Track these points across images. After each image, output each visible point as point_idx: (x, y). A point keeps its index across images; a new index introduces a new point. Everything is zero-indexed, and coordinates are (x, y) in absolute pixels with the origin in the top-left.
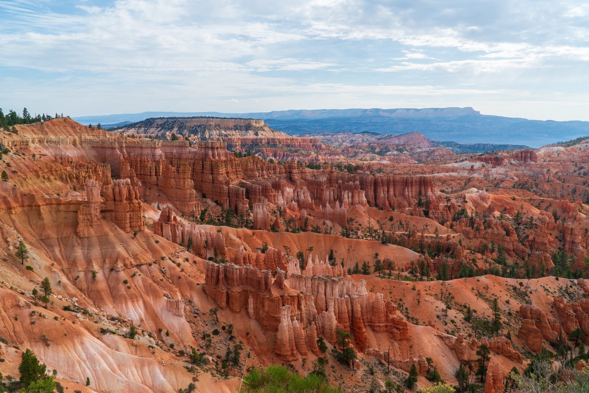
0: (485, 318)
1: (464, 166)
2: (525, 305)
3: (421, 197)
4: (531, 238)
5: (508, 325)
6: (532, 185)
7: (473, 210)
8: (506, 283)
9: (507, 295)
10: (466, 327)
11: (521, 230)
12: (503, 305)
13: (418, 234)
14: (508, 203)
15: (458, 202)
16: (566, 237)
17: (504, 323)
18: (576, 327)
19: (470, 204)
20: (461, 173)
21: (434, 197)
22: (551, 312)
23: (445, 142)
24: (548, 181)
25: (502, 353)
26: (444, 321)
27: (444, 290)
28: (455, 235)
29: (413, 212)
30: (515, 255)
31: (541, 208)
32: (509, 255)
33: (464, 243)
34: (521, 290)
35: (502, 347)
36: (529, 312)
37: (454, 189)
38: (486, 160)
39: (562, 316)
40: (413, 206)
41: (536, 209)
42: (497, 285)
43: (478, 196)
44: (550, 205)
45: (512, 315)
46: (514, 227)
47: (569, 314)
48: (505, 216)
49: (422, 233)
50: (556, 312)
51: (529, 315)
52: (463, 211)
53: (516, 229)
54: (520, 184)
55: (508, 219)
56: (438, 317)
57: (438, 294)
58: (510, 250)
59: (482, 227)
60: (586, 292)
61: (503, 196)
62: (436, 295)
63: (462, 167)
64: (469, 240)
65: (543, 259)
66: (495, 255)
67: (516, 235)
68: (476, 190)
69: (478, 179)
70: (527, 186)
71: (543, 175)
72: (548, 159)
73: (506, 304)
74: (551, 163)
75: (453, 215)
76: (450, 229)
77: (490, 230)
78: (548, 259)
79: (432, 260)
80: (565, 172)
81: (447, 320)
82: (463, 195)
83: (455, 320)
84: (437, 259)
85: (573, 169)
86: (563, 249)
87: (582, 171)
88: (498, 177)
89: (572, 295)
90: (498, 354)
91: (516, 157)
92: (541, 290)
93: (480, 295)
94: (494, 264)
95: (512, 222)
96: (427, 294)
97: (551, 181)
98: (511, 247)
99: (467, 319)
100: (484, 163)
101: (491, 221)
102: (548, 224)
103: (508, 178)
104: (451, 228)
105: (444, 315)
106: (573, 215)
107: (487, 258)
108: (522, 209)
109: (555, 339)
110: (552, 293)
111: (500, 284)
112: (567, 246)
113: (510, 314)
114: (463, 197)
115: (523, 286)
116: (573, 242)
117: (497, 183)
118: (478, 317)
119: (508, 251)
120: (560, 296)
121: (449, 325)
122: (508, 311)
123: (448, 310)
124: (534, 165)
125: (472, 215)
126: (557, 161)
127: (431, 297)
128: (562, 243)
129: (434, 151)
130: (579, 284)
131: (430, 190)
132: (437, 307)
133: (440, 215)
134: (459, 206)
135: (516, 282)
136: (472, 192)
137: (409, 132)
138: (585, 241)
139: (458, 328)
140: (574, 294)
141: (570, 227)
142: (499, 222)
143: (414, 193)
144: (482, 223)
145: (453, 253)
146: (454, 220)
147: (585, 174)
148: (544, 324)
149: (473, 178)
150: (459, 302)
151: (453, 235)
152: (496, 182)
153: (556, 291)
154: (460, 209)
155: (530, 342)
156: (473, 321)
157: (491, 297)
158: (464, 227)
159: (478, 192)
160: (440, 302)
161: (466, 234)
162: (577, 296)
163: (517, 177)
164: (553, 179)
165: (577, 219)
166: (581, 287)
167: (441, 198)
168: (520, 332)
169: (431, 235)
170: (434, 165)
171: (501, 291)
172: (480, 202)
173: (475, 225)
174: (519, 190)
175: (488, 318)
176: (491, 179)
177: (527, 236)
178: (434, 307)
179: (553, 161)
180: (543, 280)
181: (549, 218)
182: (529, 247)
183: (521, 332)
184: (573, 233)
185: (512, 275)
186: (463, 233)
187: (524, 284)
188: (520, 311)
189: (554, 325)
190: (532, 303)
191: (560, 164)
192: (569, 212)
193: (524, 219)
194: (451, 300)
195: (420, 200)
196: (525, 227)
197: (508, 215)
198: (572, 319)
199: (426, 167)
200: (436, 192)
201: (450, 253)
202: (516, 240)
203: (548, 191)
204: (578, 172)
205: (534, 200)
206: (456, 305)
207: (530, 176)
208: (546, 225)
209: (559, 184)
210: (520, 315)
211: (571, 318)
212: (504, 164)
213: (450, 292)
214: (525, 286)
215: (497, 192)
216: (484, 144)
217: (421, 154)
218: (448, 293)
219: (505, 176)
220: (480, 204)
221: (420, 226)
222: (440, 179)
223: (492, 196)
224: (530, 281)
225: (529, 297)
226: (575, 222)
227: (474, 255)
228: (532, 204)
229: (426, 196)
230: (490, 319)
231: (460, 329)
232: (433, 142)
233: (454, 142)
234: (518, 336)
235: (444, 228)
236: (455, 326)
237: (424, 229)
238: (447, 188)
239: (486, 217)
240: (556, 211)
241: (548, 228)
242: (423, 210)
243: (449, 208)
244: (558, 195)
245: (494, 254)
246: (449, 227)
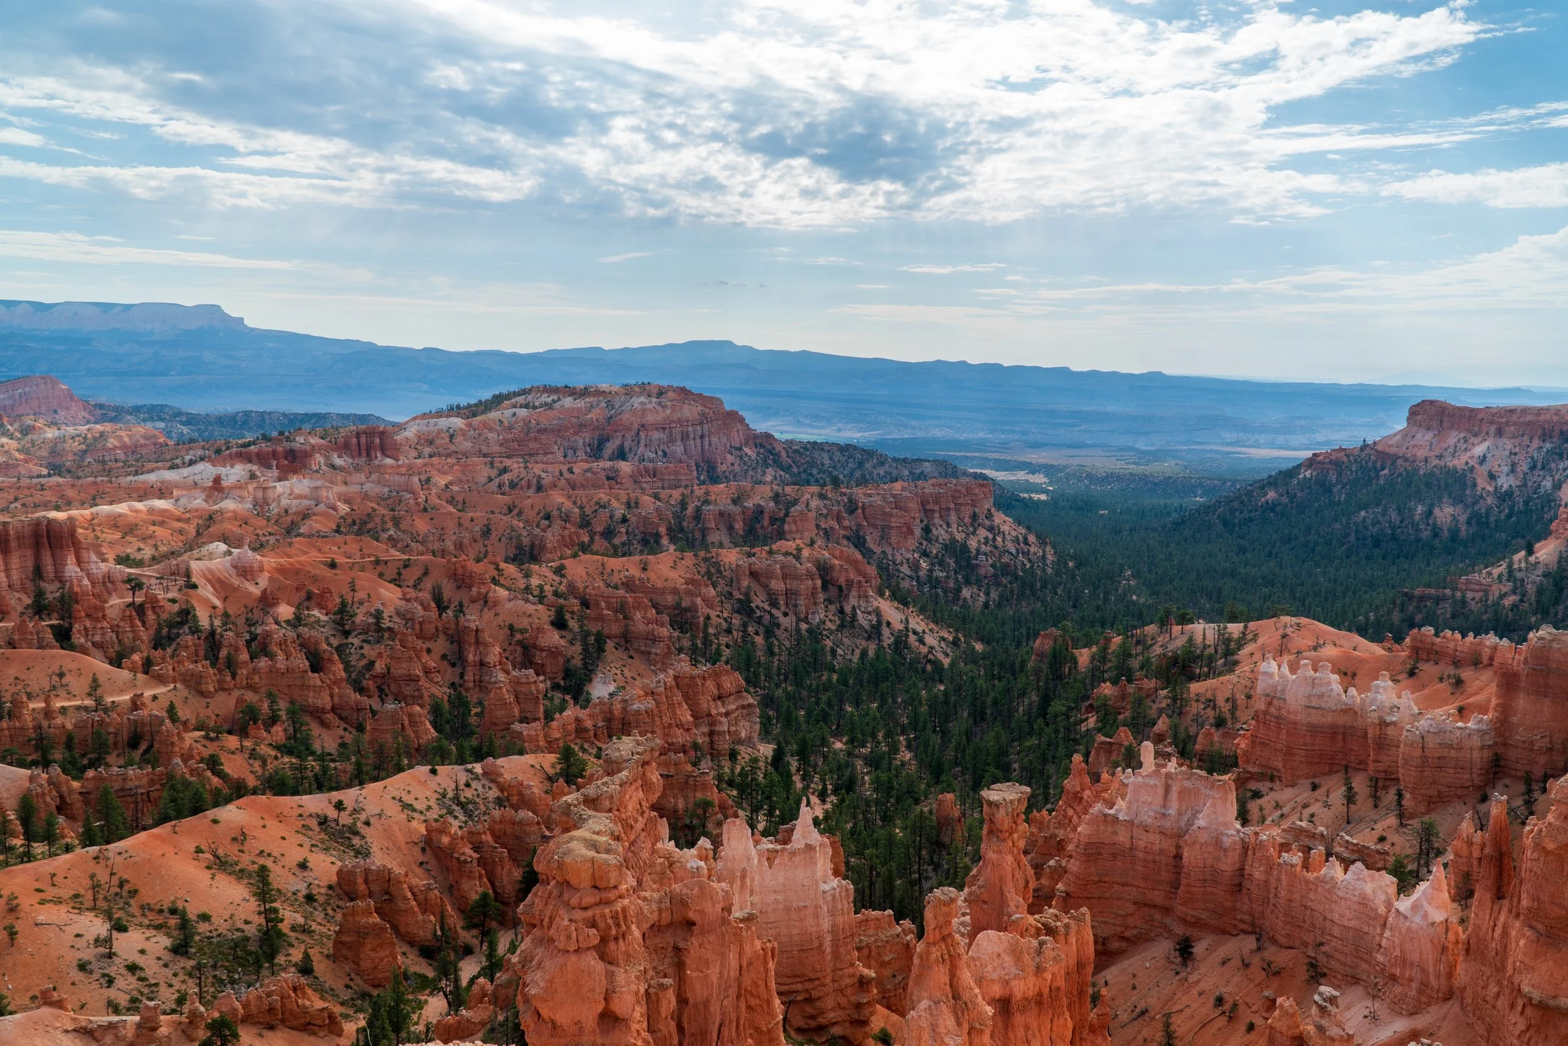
0: (238, 930)
1: (197, 478)
2: (350, 862)
3: (44, 585)
4: (379, 667)
5: (304, 931)
6: (384, 522)
7: (214, 608)
8: (300, 811)
9: (301, 846)
10: (175, 975)
11: (352, 651)
12: (291, 877)
13: (32, 705)
14: (315, 579)
15: (167, 590)
16: (466, 653)
17: (293, 928)
18: (480, 890)
19: (206, 591)
20: (183, 501)
21: (86, 582)
22: (421, 864)
23: (142, 407)
24: (425, 510)
25: (283, 1021)
26: (104, 975)
27: (103, 877)
28: (160, 690)
29: (16, 637)
30: (337, 721)
31: (405, 584)
32: (324, 724)
33: (183, 713)
34: (341, 822)
35: (283, 1005)
36: (360, 880)
37: (163, 549)
38: (263, 460)
39: (448, 870)
40: (15, 615)
41: (392, 586)
42: (271, 823)
43: (228, 565)
44: (426, 573)
45: (316, 901)
46: (335, 642)
47: (462, 858)
48: (309, 616)
49: (47, 701)
50: (433, 862)
51: (362, 887)
52: (186, 615)
53: (340, 649)
54: (354, 522)
55: (318, 621)
56: (82, 967)
57: (82, 892)
58: (323, 711)
59: (244, 656)
60: (502, 791)
61: (302, 558)
62: (76, 896)
63: (190, 480)
64: (204, 701)
65: (406, 722)
66: (279, 733)
67: (341, 666)
68: (222, 547)
69: (236, 516)
70: (370, 526)
71: (413, 492)
72: (427, 450)
73: (298, 872)
74: (435, 460)
75: (152, 631)
76: (140, 676)
77: (263, 663)
78: (418, 719)
79: (76, 784)
80: (468, 481)
81: (112, 971)
82: (183, 567)
83: (140, 960)
84: (94, 778)
85: (486, 474)
86: (461, 685)
87: (506, 477)
88: (295, 505)
89: (471, 807)
90: (271, 1028)
91: (344, 447)
92: (393, 810)
93: (221, 864)
94: (276, 758)
95: (327, 631)
96: (42, 902)
97: (434, 508)
98: (325, 701)
99: (180, 949)
100: (255, 468)
101: (268, 634)
102: (421, 624)
103: (322, 507)
104: (146, 672)
105: (103, 956)
106: (479, 593)
107: (256, 744)
108: (353, 590)
109: (429, 936)
110: (421, 813)
111: (280, 818)
112: (469, 677)
113: (310, 898)
114: (182, 571)
115: (344, 809)
116: (482, 664)
117: (292, 523)
118: (214, 934)
119: (317, 714)
120: (441, 816)
121: (120, 983)
122: (304, 892)
123: (115, 934)
124: (392, 467)
125: (212, 624)
126: (449, 456)
127: (56, 907)
128: (458, 670)
129: (102, 434)
130: (485, 774)
131: (71, 560)
132: (78, 936)
133: (110, 635)
134: (173, 601)
135: (326, 803)
136: (211, 556)
137: (19, 374)
138: (511, 658)
139: (150, 986)
140: (476, 803)
141: (473, 626)
142: (291, 634)
143: (16, 575)
144: (241, 643)
145: (150, 747)
146: (158, 643)
147: (513, 485)
148: (401, 904)
149: (221, 512)
150: (152, 902)
151: (152, 693)
152: (289, 519)
153: (433, 803)
154: (176, 608)
155: (366, 964)
156: (200, 950)
157: (254, 863)
158: (186, 664)
159: (229, 553)
160: (91, 915)
161: (194, 683)
162: (482, 806)
163: (347, 501)
164: (438, 501)
165: (490, 604)
166: (492, 781)
167: (113, 582)
168: (338, 943)
169: (78, 703)
170: (99, 479)
171: (283, 838)
172: (236, 581)
173: (223, 653)
174: (349, 538)
175: (246, 927)
176: (276, 511)
177: (371, 664)
178: (68, 938)
179: (439, 455)
180: (397, 784)
181: (425, 608)
182: (377, 694)
183: (341, 942)
184: (481, 640)
185: (321, 784)
186: (184, 681)
187: (346, 803)
188: (339, 884)
189: (426, 899)
190: (372, 850)
191: (455, 461)
192: (470, 587)
193: (359, 619)
194: (127, 903)
195: (39, 595)
196: (364, 641)
197: (316, 612)
198: (471, 872)
199: (73, 486)
200: (93, 566)
201: (140, 751)
202: (341, 680)
203: (426, 535)
204: (497, 481)
205: (386, 562)
206: (143, 915)
207: (381, 499)
208: (417, 627)
209: (451, 513)
210: (338, 895)
211: (467, 869)
212: (314, 468)
213: (125, 877)
214: (350, 809)
215: (288, 550)
216: (262, 414)
217: (59, 447)
218: (115, 881)
219: (313, 503)
220: (237, 589)
221: (39, 680)
222: (115, 522)
223: (270, 561)
224: (363, 791)
225: (363, 837)
226: (486, 610)
227: (215, 744)
228: (381, 575)
229: (60, 578)
230: (251, 930)
231: (156, 985)
232: (101, 406)
233: (171, 408)
234: (333, 958)
235: (125, 674)
236: (140, 979)
237: (54, 688)
238: (139, 550)
239: (254, 624)
240: (439, 588)
241: (421, 636)
242: (51, 626)
243: (140, 610)
244: (449, 545)
245: (278, 729)
246: (140, 669)
